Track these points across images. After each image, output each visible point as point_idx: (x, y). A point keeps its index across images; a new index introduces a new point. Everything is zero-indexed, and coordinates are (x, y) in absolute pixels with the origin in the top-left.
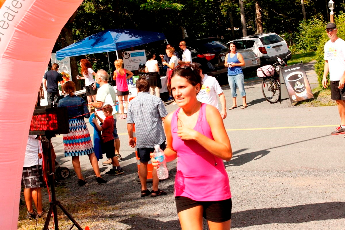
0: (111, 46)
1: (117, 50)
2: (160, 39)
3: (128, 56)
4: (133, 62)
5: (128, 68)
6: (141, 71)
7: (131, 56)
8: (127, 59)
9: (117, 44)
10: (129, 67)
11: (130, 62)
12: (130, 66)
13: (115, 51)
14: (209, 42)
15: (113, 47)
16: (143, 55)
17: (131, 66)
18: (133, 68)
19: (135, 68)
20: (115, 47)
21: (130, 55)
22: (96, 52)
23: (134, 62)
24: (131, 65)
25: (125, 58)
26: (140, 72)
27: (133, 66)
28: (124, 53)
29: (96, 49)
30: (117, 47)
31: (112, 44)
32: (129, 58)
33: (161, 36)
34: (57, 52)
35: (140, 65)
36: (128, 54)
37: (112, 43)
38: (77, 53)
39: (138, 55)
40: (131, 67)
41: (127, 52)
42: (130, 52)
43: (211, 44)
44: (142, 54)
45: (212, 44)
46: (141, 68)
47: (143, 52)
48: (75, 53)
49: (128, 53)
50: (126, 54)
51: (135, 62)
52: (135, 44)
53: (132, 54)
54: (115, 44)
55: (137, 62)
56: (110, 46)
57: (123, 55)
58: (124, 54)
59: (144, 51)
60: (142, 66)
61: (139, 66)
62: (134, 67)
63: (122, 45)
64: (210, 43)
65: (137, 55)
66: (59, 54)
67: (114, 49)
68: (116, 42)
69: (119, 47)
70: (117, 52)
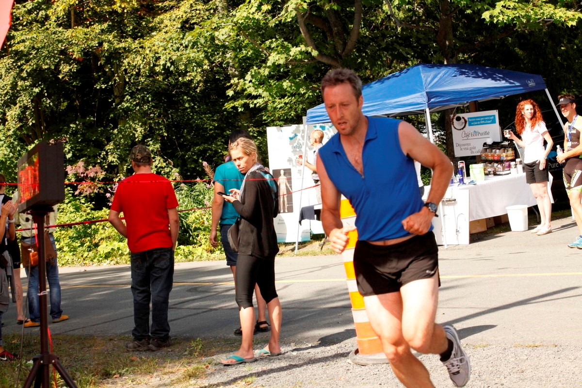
0: (418, 98)
1: (428, 106)
2: (532, 87)
3: (462, 123)
4: (473, 137)
5: (461, 149)
6: (487, 156)
7: (470, 125)
8: (460, 130)
9: (430, 95)
10: (465, 149)
11: (466, 138)
12: (466, 147)
15: (419, 101)
16: (494, 122)
17: (469, 147)
18: (473, 150)
19: (477, 150)
21: (466, 122)
22: (387, 111)
23: (475, 137)
24: (468, 144)
25: (455, 128)
26: (483, 158)
27: (472, 146)
28: (455, 117)
29: (386, 104)
30: (429, 100)
31: (418, 95)
32: (464, 129)
33: (535, 82)
34: (308, 111)
35: (485, 144)
36: (462, 120)
37: (422, 92)
39: (484, 122)
40: (467, 149)
41: (461, 115)
42: (467, 116)
44: (490, 120)
46: (488, 150)
47: (494, 116)
49: (463, 118)
50: (459, 119)
51: (477, 137)
52: (472, 95)
53: (470, 120)
54: (425, 94)
55: (480, 136)
56: (414, 99)
57: (453, 122)
58: (455, 120)
59: (495, 113)
60: (489, 145)
61: (484, 146)
62: (474, 148)
63: (442, 97)
65: (482, 122)
66: (313, 114)
67: (422, 104)
68: (428, 90)
69: (432, 100)
70: (428, 111)
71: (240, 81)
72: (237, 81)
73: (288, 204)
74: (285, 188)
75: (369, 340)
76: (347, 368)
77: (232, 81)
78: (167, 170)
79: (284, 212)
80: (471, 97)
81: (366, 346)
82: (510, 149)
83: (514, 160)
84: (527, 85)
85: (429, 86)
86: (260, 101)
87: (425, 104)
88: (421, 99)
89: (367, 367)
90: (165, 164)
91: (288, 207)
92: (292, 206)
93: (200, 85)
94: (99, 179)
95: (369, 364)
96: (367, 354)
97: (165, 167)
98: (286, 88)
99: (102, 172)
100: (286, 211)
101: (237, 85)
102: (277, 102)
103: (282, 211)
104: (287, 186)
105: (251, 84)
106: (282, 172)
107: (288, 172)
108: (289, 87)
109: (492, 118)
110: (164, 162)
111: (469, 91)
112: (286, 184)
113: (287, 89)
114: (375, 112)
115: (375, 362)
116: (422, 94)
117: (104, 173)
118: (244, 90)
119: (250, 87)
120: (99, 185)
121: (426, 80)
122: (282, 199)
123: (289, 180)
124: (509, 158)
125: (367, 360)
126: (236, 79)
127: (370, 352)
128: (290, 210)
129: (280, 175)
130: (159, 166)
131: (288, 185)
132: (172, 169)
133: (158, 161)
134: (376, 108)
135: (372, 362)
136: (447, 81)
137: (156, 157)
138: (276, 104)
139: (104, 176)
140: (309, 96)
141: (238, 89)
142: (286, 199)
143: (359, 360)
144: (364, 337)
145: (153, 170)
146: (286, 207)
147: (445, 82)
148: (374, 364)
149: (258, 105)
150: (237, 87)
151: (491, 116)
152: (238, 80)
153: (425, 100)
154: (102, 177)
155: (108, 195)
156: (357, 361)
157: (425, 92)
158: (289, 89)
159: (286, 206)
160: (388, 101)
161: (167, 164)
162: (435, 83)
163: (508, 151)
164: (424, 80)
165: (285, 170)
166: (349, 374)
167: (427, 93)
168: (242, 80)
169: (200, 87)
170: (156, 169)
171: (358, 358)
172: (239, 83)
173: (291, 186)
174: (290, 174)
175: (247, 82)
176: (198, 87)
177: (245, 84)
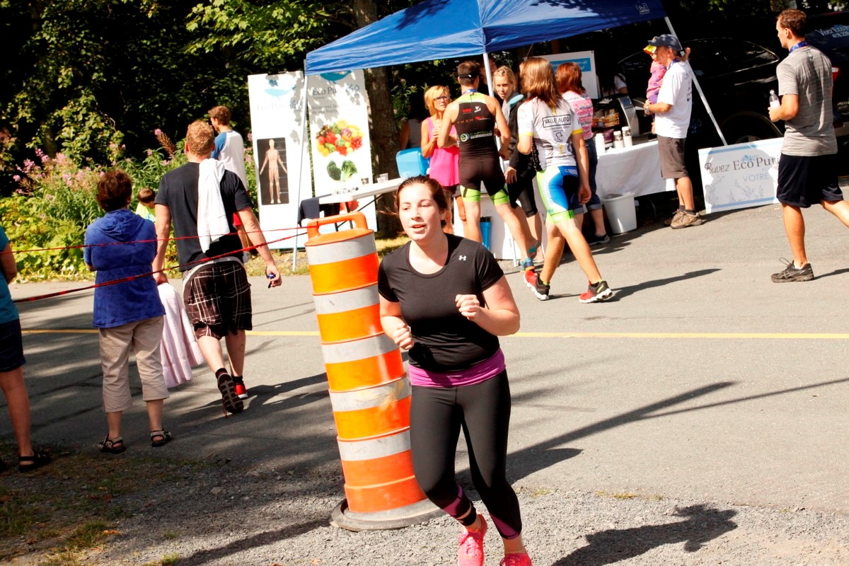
0: (471, 37)
1: (487, 50)
2: (645, 16)
9: (489, 33)
13: (482, 56)
14: (824, 29)
15: (474, 41)
16: (588, 68)
20: (480, 40)
22: (424, 56)
30: (488, 40)
31: (471, 32)
33: (650, 8)
34: (308, 55)
37: (475, 28)
38: (369, 59)
43: (830, 35)
45: (835, 33)
47: (588, 60)
48: (361, 60)
52: (553, 31)
54: (482, 32)
56: (466, 37)
59: (590, 55)
63: (507, 34)
64: (827, 32)
66: (316, 60)
67: (478, 46)
68: (487, 25)
69: (493, 40)
70: (485, 57)
71: (206, 8)
72: (201, 9)
73: (281, 191)
74: (277, 166)
75: (364, 490)
76: (327, 537)
77: (195, 10)
78: (107, 134)
79: (276, 203)
80: (552, 34)
81: (359, 498)
82: (612, 111)
83: (618, 128)
84: (638, 12)
85: (489, 18)
86: (237, 38)
87: (482, 46)
88: (475, 38)
89: (358, 536)
90: (103, 124)
91: (281, 195)
92: (288, 194)
93: (152, 8)
94: (6, 148)
95: (362, 530)
96: (360, 511)
97: (103, 129)
98: (276, 17)
99: (10, 139)
100: (279, 201)
101: (202, 14)
102: (267, 35)
103: (272, 201)
104: (279, 164)
105: (223, 13)
106: (272, 143)
107: (280, 143)
108: (281, 14)
109: (585, 62)
110: (102, 121)
111: (549, 24)
112: (278, 161)
113: (278, 18)
114: (406, 58)
115: (372, 527)
116: (476, 32)
117: (13, 139)
118: (212, 23)
119: (222, 16)
120: (6, 159)
121: (484, 9)
122: (271, 184)
123: (283, 155)
124: (611, 124)
125: (360, 523)
126: (200, 6)
127: (365, 509)
128: (285, 199)
129: (268, 147)
130: (94, 127)
131: (281, 163)
132: (114, 132)
133: (93, 121)
134: (407, 52)
135: (367, 527)
136: (516, 9)
137: (91, 113)
138: (265, 37)
139: (13, 144)
140: (312, 27)
141: (204, 19)
142: (278, 184)
143: (346, 522)
144: (356, 485)
145: (86, 133)
146: (278, 196)
147: (512, 11)
148: (370, 530)
149: (234, 43)
150: (202, 19)
151: (584, 60)
152: (204, 6)
153: (481, 40)
154: (10, 145)
155: (17, 177)
156: (344, 524)
157: (481, 29)
158: (280, 17)
159: (279, 193)
160: (425, 42)
161: (106, 125)
162: (497, 14)
163: (608, 114)
164: (480, 7)
165: (275, 140)
166: (330, 550)
167: (485, 30)
168: (209, 7)
169: (152, 10)
170: (90, 132)
171: (345, 518)
172: (204, 11)
173: (285, 165)
174: (283, 145)
175: (217, 10)
176: (148, 10)
177: (214, 13)
